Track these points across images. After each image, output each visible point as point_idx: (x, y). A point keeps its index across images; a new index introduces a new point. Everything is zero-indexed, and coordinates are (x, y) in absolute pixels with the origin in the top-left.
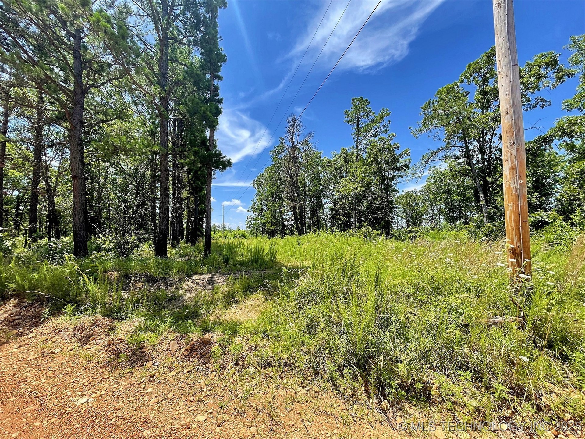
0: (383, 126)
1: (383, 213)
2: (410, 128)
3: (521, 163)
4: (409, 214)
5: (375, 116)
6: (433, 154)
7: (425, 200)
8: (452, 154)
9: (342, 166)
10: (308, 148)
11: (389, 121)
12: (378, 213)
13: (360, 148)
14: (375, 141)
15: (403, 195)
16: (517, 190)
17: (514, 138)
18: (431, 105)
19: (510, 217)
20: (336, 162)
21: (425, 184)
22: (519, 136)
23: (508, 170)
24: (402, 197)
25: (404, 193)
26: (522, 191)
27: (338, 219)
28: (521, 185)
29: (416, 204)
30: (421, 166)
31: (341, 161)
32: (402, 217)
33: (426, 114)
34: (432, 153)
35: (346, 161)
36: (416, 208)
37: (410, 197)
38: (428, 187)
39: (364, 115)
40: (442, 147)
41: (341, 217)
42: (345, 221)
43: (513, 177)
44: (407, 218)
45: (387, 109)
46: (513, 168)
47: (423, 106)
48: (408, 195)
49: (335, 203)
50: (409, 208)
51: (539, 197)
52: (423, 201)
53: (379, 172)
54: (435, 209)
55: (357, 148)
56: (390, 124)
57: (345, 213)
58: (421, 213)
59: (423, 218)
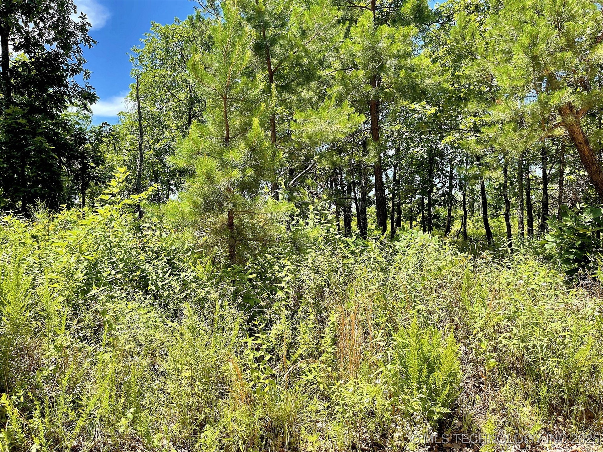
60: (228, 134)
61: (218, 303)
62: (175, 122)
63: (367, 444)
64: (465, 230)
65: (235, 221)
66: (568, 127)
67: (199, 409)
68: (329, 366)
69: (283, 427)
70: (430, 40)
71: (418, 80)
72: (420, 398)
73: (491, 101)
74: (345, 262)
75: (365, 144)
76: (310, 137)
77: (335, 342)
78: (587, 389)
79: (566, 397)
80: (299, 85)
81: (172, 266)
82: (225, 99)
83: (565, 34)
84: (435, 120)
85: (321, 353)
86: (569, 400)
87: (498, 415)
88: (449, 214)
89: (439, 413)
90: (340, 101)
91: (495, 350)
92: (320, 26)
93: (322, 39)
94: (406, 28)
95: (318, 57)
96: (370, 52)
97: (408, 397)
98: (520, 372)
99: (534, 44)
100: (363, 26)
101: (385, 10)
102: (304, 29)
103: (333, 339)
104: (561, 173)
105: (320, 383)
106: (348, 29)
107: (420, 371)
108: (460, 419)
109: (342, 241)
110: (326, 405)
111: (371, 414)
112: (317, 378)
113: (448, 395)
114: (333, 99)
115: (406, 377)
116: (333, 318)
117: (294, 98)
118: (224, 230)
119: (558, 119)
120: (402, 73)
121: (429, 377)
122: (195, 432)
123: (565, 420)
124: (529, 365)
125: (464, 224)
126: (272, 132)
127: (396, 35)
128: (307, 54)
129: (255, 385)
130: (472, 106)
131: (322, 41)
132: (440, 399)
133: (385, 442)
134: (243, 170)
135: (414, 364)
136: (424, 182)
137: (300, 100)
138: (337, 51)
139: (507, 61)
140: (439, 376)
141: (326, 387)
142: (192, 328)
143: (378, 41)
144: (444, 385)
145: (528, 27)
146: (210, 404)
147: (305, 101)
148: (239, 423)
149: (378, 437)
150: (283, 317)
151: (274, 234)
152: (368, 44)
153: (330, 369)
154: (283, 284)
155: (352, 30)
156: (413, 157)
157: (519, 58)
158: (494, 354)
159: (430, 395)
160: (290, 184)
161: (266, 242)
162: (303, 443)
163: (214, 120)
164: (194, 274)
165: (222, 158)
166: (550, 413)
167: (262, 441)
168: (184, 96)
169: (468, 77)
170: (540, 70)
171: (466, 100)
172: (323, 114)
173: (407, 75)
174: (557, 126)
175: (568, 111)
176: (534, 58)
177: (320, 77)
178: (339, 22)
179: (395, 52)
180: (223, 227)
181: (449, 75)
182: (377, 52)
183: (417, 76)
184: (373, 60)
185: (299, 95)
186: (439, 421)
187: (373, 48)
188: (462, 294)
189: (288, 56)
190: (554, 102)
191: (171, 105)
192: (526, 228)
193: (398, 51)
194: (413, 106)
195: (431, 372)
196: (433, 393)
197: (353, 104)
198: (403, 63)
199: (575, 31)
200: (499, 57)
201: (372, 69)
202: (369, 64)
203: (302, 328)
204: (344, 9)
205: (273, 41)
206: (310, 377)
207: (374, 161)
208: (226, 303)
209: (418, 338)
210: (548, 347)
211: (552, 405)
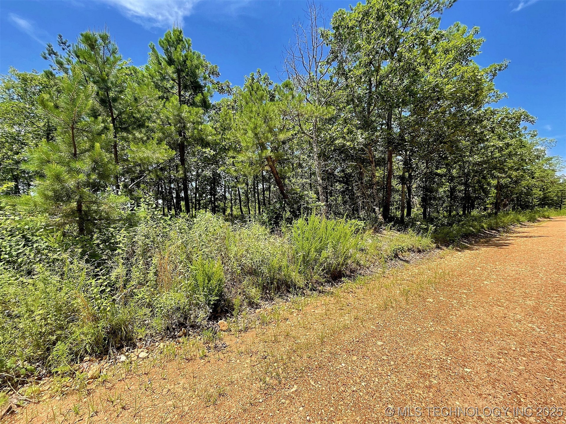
60: (75, 151)
61: (68, 261)
62: (34, 142)
63: (176, 325)
64: (232, 213)
65: (84, 208)
66: (270, 166)
67: (52, 334)
68: (152, 288)
69: (121, 329)
70: (212, 119)
71: (204, 137)
72: (204, 295)
73: (239, 152)
74: (164, 230)
75: (177, 166)
76: (141, 160)
77: (156, 274)
78: (278, 276)
79: (269, 281)
80: (133, 129)
81: (27, 240)
82: (73, 128)
83: (268, 126)
84: (213, 158)
85: (147, 282)
86: (271, 283)
87: (242, 295)
88: (225, 205)
89: (214, 300)
90: (160, 142)
91: (240, 266)
92: (147, 98)
93: (148, 105)
94: (197, 109)
95: (146, 115)
96: (178, 118)
97: (198, 296)
98: (251, 274)
99: (255, 128)
100: (173, 103)
101: (186, 97)
102: (137, 97)
103: (155, 273)
104: (270, 187)
105: (146, 298)
106: (165, 103)
107: (204, 281)
108: (224, 301)
109: (163, 219)
110: (150, 309)
111: (178, 309)
112: (145, 296)
113: (218, 290)
114: (156, 140)
115: (197, 286)
116: (155, 261)
117: (130, 136)
118: (74, 213)
119: (266, 163)
120: (196, 132)
121: (208, 283)
122: (48, 349)
123: (269, 291)
124: (255, 270)
125: (232, 210)
126: (115, 155)
127: (192, 111)
128: (139, 112)
129: (99, 308)
130: (231, 153)
131: (148, 106)
132: (214, 293)
133: (186, 321)
134: (88, 175)
135: (200, 279)
136: (211, 189)
137: (135, 138)
138: (158, 114)
139: (245, 134)
140: (214, 282)
141: (151, 300)
142: (45, 280)
143: (182, 113)
144: (216, 286)
145: (253, 120)
146: (61, 328)
147: (138, 139)
148: (86, 335)
149: (182, 320)
150: (120, 264)
151: (115, 216)
152: (176, 113)
153: (152, 290)
154: (121, 245)
155: (166, 104)
156: (205, 176)
157: (250, 134)
158: (240, 268)
159: (209, 292)
160: (130, 187)
161: (109, 221)
162: (136, 334)
163: (64, 141)
164: (47, 244)
165: (70, 166)
166: (263, 289)
167: (105, 341)
168: (42, 124)
169: (229, 139)
170: (258, 140)
171: (228, 150)
172: (149, 147)
173: (198, 133)
174: (266, 165)
175: (270, 160)
176: (256, 134)
177: (148, 127)
178: (159, 98)
179: (192, 120)
180: (72, 212)
181: (220, 136)
182: (181, 118)
183: (203, 134)
184: (180, 122)
185: (134, 135)
186: (214, 304)
187: (178, 115)
188: (226, 242)
189: (126, 111)
190: (264, 155)
191: (30, 129)
192: (257, 212)
193: (193, 120)
194: (204, 150)
195: (209, 281)
196: (211, 291)
197: (168, 144)
198: (196, 126)
199: (272, 125)
200: (242, 131)
201: (179, 127)
202: (178, 124)
203: (133, 269)
204: (162, 92)
205: (115, 100)
206: (140, 296)
207: (182, 176)
208: (75, 261)
209: (203, 266)
210: (262, 261)
211: (264, 286)
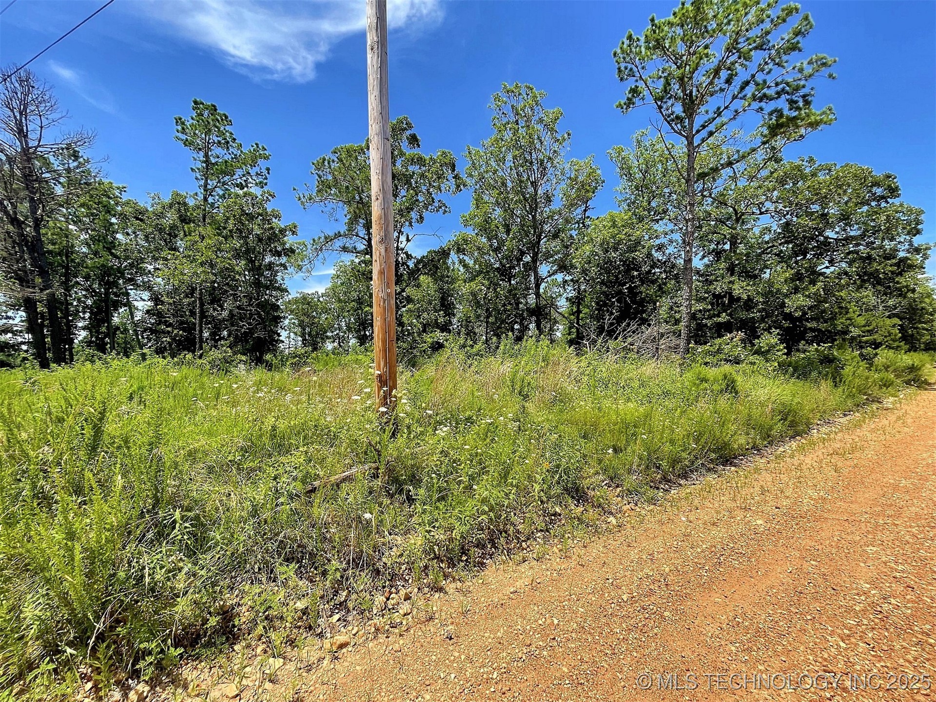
0: (257, 174)
1: (250, 324)
2: (294, 189)
3: (389, 267)
4: (307, 330)
5: (241, 152)
6: (328, 239)
7: (330, 309)
8: (352, 245)
9: (173, 227)
10: (77, 167)
11: (268, 169)
12: (242, 324)
13: (210, 200)
14: (237, 196)
15: (296, 298)
16: (384, 300)
17: (382, 234)
18: (326, 163)
19: (378, 335)
20: (161, 215)
21: (329, 285)
22: (388, 232)
23: (377, 273)
24: (296, 301)
25: (298, 295)
26: (389, 303)
27: (163, 332)
28: (388, 295)
29: (317, 314)
30: (311, 255)
31: (171, 217)
32: (296, 334)
33: (320, 177)
34: (326, 238)
35: (184, 220)
36: (316, 320)
37: (308, 304)
38: (333, 289)
39: (219, 142)
40: (339, 232)
41: (169, 329)
42: (181, 336)
43: (382, 284)
44: (303, 335)
45: (263, 147)
46: (381, 272)
47: (315, 162)
48: (305, 300)
49: (156, 299)
50: (307, 320)
51: (444, 317)
52: (326, 311)
53: (247, 253)
54: (343, 324)
55: (205, 199)
56: (269, 173)
57: (182, 323)
58: (324, 328)
59: (327, 336)
